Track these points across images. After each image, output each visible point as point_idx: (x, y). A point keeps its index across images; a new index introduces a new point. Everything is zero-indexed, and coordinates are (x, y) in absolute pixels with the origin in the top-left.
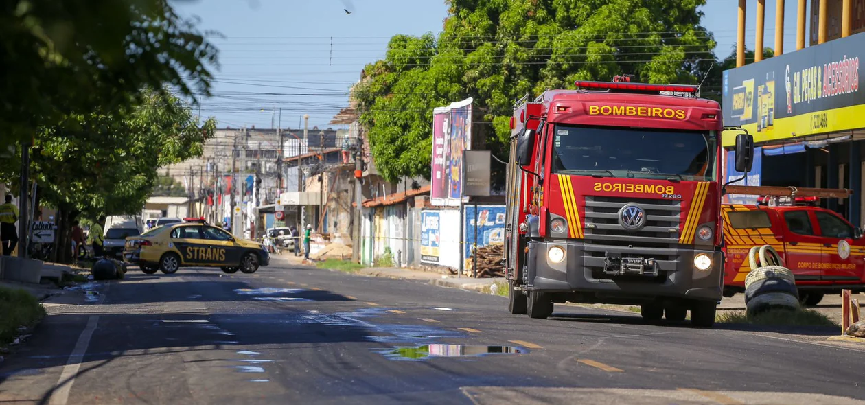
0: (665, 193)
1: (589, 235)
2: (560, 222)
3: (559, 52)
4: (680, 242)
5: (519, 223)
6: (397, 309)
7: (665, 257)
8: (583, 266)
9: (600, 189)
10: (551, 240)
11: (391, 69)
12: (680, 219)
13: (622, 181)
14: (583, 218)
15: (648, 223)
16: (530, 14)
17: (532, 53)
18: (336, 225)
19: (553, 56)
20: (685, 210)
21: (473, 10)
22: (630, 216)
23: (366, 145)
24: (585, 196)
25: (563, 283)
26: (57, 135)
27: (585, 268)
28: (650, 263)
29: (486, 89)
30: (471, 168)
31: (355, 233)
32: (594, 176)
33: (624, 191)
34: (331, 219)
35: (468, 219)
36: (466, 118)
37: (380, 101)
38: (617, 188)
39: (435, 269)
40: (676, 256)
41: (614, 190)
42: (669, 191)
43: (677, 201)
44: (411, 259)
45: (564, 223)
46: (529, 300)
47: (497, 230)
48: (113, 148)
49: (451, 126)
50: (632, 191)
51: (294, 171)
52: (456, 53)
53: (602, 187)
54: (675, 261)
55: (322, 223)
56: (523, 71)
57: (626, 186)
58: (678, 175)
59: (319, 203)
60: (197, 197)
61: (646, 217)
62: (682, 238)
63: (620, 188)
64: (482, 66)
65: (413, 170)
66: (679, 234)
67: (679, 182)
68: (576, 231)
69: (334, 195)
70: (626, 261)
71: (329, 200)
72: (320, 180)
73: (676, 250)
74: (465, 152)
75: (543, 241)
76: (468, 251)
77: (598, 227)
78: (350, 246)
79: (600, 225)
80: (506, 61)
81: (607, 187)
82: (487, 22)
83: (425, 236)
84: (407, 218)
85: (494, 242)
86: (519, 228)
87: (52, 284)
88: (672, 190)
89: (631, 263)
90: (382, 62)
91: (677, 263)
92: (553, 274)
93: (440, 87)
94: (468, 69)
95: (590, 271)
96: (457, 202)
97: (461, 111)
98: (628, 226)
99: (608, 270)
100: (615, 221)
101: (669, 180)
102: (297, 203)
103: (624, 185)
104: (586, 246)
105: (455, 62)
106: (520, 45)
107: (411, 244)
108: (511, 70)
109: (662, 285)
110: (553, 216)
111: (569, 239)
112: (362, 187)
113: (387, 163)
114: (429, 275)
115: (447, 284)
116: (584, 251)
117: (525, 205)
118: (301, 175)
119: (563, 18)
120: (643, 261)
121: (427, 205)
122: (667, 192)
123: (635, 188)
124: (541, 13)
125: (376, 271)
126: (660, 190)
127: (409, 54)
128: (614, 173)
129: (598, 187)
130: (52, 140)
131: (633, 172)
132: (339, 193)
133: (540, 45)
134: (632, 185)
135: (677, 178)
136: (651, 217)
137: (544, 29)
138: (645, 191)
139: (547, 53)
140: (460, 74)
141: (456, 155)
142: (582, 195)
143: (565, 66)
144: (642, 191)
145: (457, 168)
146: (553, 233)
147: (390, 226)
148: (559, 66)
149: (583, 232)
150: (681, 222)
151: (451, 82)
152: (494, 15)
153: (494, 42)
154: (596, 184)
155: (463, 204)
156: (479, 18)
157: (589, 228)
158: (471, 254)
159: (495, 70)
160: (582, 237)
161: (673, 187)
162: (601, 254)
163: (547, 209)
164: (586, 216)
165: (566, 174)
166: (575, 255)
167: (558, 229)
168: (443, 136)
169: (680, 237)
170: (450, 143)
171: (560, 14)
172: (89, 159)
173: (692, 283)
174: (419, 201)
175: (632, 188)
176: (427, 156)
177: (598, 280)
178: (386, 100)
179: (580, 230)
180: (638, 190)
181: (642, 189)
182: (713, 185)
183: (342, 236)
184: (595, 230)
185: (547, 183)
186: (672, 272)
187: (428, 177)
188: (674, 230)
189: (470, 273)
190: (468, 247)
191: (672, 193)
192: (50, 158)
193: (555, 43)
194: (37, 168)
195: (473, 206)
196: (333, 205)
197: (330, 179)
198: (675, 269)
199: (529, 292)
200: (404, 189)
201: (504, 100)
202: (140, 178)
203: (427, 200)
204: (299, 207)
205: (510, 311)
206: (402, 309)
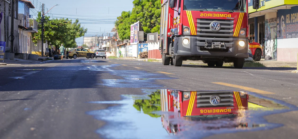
0: (227, 17)
1: (199, 34)
2: (187, 29)
3: (156, 14)
4: (234, 36)
5: (168, 32)
6: (124, 64)
7: (228, 42)
8: (197, 46)
9: (203, 16)
10: (184, 36)
11: (122, 18)
12: (234, 27)
13: (211, 13)
14: (196, 27)
15: (222, 29)
16: (150, 6)
17: (151, 14)
18: (112, 50)
19: (155, 14)
20: (235, 24)
21: (138, 6)
22: (214, 26)
23: (118, 35)
24: (197, 18)
25: (189, 53)
26: (52, 30)
27: (197, 47)
28: (223, 44)
29: (141, 21)
30: (139, 35)
31: (116, 51)
32: (200, 11)
33: (212, 16)
34: (111, 49)
35: (139, 47)
36: (138, 25)
37: (120, 24)
38: (209, 15)
39: (132, 57)
40: (233, 41)
41: (208, 16)
42: (229, 16)
43: (232, 20)
44: (127, 55)
45: (188, 28)
46: (174, 60)
47: (145, 49)
48: (64, 33)
49: (135, 28)
50: (215, 16)
51: (105, 41)
52: (135, 14)
53: (203, 15)
54: (232, 43)
55: (109, 50)
56: (149, 17)
57: (213, 14)
58: (233, 10)
59: (109, 47)
60: (90, 48)
61: (221, 26)
62: (234, 34)
63: (210, 15)
64: (140, 17)
65: (127, 38)
66: (233, 33)
67: (233, 13)
68: (194, 32)
69: (112, 45)
70: (214, 43)
71: (111, 46)
72: (109, 42)
73: (232, 39)
74: (138, 32)
75: (180, 36)
76: (139, 53)
77: (202, 31)
78: (115, 54)
79: (203, 30)
80: (145, 15)
81: (205, 15)
82: (141, 8)
83: (129, 51)
84: (126, 48)
85: (144, 51)
86: (167, 34)
87: (41, 60)
88: (230, 16)
89: (216, 44)
90: (121, 17)
91: (233, 44)
92: (184, 49)
93: (132, 21)
94: (138, 17)
95: (199, 48)
96: (136, 43)
97: (137, 24)
98: (214, 30)
99: (207, 47)
100: (209, 28)
101: (229, 12)
102: (105, 47)
103: (212, 14)
104: (198, 38)
105: (135, 16)
106: (149, 12)
107: (126, 53)
108: (146, 17)
109: (227, 53)
110: (184, 27)
111: (191, 35)
112: (117, 43)
113: (121, 37)
114: (130, 58)
115: (135, 60)
116: (197, 40)
117: (169, 26)
118: (106, 42)
119: (157, 7)
120: (220, 43)
121: (130, 45)
122: (228, 16)
123: (216, 15)
124: (152, 6)
125: (119, 58)
126: (226, 16)
127: (126, 15)
128: (208, 10)
129: (202, 15)
130: (51, 31)
131: (215, 9)
132: (113, 44)
133: (153, 12)
134: (215, 14)
135: (232, 11)
136: (222, 26)
137: (153, 9)
138: (220, 17)
139: (154, 14)
140: (136, 18)
141: (136, 34)
142: (196, 18)
143: (157, 16)
144: (219, 16)
145: (136, 36)
146: (184, 33)
147: (122, 49)
148: (156, 16)
149: (196, 33)
150: (234, 28)
151: (135, 20)
152: (143, 6)
153: (143, 12)
154: (201, 14)
155: (137, 43)
156: (140, 7)
157: (199, 31)
158: (139, 54)
159: (143, 17)
160: (196, 34)
161: (230, 15)
162: (204, 41)
163: (182, 24)
164: (197, 26)
165: (189, 10)
166: (193, 42)
167: (186, 31)
168: (133, 30)
169: (233, 34)
170: (134, 31)
171: (156, 6)
172: (59, 35)
173: (238, 51)
174: (128, 44)
175: (215, 15)
176: (130, 35)
177: (202, 51)
178: (121, 24)
179: (195, 32)
180: (217, 16)
181: (219, 15)
182: (245, 14)
183: (113, 52)
184: (201, 32)
185: (182, 14)
186: (231, 47)
187: (130, 39)
188: (231, 31)
189: (139, 58)
190: (139, 52)
191: (230, 17)
192: (51, 35)
193: (155, 12)
194: (48, 37)
195: (140, 44)
196: (112, 47)
197: (111, 42)
198: (232, 46)
199: (174, 56)
200: (125, 42)
201: (145, 23)
202: (72, 40)
203: (130, 44)
204: (106, 47)
205: (163, 64)
206: (126, 64)
